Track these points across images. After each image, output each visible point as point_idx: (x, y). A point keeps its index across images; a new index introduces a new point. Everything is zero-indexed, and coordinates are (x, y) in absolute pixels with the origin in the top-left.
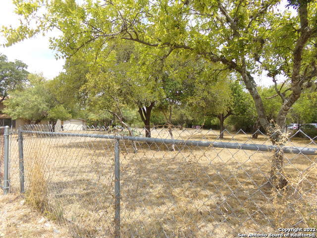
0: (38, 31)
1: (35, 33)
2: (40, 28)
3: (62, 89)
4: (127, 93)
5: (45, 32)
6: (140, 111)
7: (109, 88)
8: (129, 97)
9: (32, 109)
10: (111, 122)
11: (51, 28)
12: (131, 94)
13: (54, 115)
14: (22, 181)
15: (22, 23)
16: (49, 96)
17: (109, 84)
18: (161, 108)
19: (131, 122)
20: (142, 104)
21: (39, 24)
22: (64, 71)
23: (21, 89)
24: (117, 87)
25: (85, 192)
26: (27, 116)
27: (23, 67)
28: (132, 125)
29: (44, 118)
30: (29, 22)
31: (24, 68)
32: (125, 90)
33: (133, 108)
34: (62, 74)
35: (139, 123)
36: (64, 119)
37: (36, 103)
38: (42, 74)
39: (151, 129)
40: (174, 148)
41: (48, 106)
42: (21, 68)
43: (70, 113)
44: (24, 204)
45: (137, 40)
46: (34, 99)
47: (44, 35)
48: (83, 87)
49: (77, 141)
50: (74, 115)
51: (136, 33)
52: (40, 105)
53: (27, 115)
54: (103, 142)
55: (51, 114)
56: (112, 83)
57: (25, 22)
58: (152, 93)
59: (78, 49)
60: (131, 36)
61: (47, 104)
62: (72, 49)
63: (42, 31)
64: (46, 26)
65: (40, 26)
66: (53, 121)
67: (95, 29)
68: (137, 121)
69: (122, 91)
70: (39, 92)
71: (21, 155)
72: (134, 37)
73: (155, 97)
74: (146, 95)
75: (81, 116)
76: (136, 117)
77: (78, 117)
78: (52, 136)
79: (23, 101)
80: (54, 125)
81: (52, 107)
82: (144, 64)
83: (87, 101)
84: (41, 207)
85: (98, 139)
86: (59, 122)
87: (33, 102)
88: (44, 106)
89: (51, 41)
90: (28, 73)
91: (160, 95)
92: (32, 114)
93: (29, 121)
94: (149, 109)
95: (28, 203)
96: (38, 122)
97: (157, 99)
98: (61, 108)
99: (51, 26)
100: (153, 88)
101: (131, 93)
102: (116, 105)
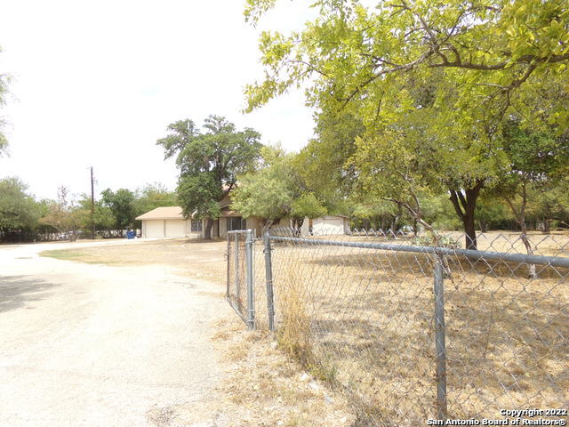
0: (290, 82)
1: (287, 86)
2: (294, 77)
3: (315, 167)
4: (429, 166)
5: (301, 81)
6: (453, 199)
7: (395, 158)
8: (431, 172)
9: (268, 201)
10: (394, 220)
11: (308, 73)
12: (437, 167)
13: (300, 210)
14: (272, 314)
15: (268, 76)
16: (292, 179)
17: (394, 152)
18: (501, 192)
19: (432, 219)
20: (457, 185)
21: (292, 71)
22: (316, 136)
23: (253, 172)
24: (408, 157)
25: (362, 341)
26: (262, 213)
27: (255, 137)
28: (434, 224)
29: (285, 215)
30: (277, 73)
31: (257, 139)
32: (423, 159)
33: (439, 192)
34: (313, 142)
35: (447, 221)
36: (314, 217)
37: (273, 192)
38: (279, 145)
39: (477, 233)
40: (533, 273)
41: (290, 195)
42: (252, 140)
43: (324, 205)
44: (276, 348)
45: (458, 64)
46: (271, 186)
47: (298, 86)
48: (349, 162)
49: (338, 254)
50: (331, 210)
51: (455, 50)
52: (280, 194)
53: (262, 210)
54: (381, 256)
55: (296, 209)
56: (399, 149)
57: (271, 73)
58: (480, 162)
59: (348, 100)
60: (445, 59)
61: (289, 192)
62: (340, 100)
63: (295, 82)
64: (302, 72)
65: (294, 74)
66: (298, 220)
67: (379, 59)
68: (445, 217)
69: (417, 163)
70: (277, 175)
71: (269, 274)
72: (451, 60)
73: (486, 170)
74: (468, 166)
75: (343, 211)
76: (441, 210)
77: (338, 213)
78: (295, 244)
79: (256, 189)
80: (300, 226)
81: (296, 196)
82: (465, 107)
83: (355, 185)
84: (301, 357)
85: (373, 251)
86: (306, 221)
87: (270, 190)
88: (285, 196)
89: (308, 94)
90: (262, 145)
91: (498, 165)
92: (269, 210)
93: (264, 221)
94: (472, 194)
95: (282, 348)
96: (277, 221)
97: (492, 173)
98: (311, 198)
99: (309, 70)
100: (483, 151)
101: (435, 166)
102: (409, 190)
